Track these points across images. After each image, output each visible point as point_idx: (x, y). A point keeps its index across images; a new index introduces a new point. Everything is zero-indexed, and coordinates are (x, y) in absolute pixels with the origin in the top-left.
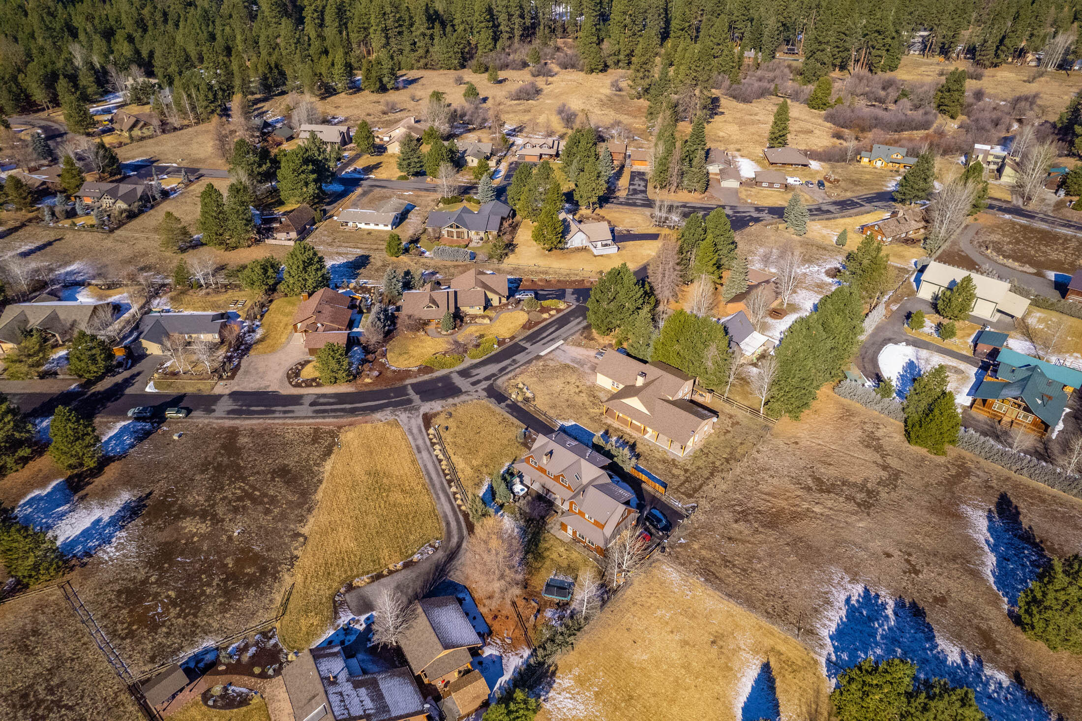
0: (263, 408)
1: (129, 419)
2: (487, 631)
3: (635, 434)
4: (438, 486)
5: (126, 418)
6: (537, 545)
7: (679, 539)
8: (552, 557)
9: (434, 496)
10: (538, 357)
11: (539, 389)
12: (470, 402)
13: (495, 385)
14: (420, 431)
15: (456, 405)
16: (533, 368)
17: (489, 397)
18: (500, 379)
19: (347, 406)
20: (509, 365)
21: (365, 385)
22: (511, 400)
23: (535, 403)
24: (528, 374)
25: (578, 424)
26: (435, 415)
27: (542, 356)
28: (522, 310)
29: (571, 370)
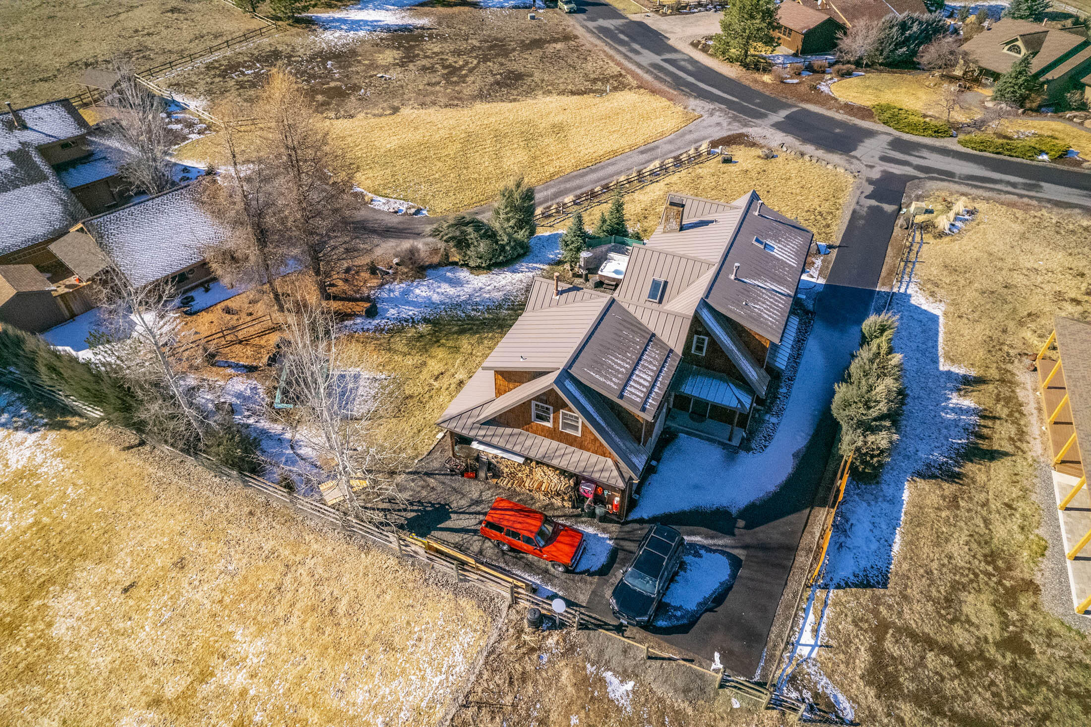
2: (197, 308)
11: (990, 237)
12: (829, 166)
13: (916, 181)
14: (696, 141)
15: (802, 155)
16: (1051, 216)
17: (870, 181)
18: (945, 184)
19: (691, 79)
20: (1008, 183)
21: (756, 81)
22: (900, 209)
23: (932, 241)
24: (1020, 214)
25: (941, 320)
26: (754, 145)
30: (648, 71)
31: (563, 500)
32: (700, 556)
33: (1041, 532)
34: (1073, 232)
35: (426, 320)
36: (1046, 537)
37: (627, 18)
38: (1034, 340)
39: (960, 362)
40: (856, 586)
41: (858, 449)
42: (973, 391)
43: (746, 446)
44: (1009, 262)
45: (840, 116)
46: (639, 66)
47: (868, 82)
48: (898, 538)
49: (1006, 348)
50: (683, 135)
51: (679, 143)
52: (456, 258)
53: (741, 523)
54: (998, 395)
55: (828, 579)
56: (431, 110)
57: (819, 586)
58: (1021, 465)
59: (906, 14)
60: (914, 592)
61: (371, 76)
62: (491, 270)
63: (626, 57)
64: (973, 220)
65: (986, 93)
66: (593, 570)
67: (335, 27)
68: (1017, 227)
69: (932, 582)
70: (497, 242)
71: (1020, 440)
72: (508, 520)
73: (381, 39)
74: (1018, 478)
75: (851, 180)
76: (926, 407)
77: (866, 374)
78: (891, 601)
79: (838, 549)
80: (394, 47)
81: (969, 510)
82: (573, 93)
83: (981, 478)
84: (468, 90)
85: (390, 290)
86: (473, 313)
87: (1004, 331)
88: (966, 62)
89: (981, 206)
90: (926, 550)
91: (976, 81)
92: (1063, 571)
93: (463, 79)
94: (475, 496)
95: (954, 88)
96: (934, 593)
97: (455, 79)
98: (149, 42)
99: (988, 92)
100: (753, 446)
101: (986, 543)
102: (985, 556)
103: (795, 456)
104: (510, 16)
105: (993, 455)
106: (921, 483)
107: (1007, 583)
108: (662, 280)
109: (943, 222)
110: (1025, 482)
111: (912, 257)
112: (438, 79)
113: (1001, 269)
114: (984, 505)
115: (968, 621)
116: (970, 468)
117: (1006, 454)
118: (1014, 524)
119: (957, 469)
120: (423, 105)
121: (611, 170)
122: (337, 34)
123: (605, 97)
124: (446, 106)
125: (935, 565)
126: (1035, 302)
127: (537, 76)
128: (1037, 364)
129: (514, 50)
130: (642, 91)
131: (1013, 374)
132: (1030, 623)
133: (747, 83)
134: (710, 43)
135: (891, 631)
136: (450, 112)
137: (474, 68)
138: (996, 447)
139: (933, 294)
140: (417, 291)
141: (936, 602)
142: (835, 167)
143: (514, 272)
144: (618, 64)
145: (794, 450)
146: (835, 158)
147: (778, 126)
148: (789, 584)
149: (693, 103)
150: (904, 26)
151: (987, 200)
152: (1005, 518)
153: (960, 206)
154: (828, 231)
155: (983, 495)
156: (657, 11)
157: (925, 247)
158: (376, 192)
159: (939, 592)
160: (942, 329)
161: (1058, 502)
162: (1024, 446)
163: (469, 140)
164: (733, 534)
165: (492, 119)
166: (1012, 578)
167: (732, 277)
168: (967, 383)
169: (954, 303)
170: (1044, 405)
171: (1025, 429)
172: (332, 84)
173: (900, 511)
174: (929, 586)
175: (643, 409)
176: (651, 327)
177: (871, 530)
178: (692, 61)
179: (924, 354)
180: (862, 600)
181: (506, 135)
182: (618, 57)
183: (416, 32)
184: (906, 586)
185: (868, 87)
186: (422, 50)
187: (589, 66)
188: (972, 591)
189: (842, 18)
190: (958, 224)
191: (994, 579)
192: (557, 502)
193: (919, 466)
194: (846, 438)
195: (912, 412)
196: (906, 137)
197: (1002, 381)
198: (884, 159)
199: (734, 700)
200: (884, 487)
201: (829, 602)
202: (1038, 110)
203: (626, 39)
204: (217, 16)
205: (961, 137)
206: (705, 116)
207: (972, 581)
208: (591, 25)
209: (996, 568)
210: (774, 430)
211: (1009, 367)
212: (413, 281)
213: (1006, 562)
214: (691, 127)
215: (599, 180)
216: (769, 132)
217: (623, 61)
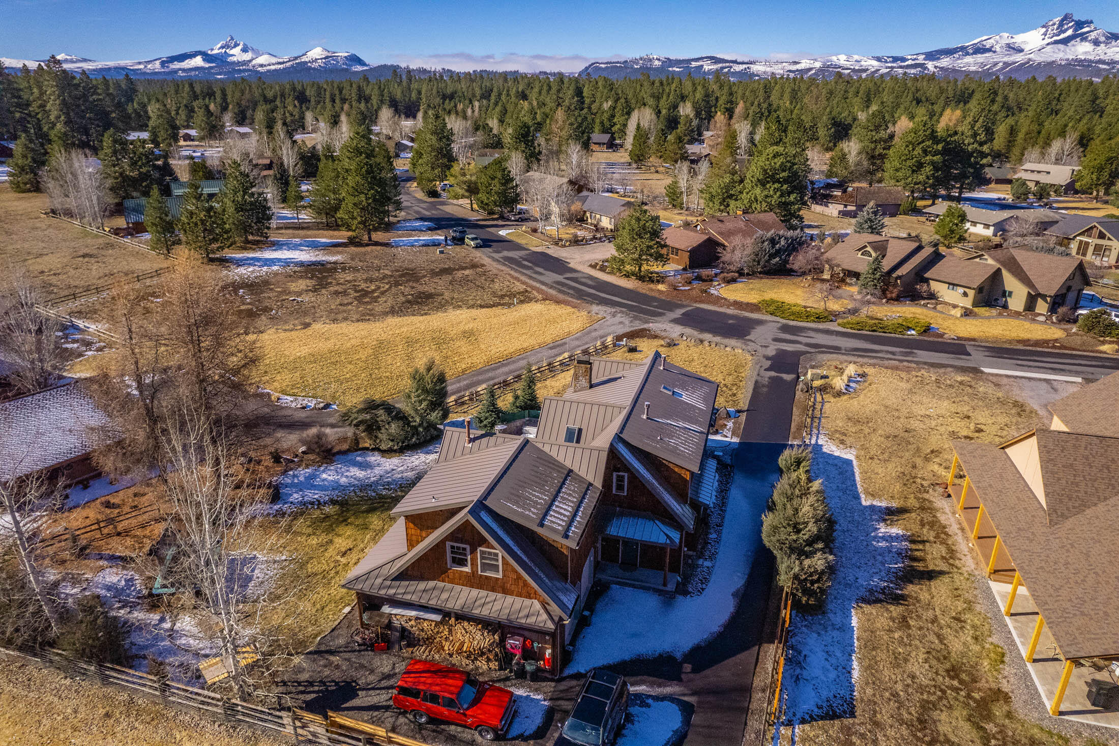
2: (70, 505)
3: (970, 561)
8: (338, 540)
10: (976, 371)
11: (883, 394)
12: (727, 349)
13: (809, 355)
14: (602, 337)
15: (702, 341)
16: (931, 375)
17: (768, 358)
18: (834, 355)
19: (592, 291)
20: (887, 352)
21: (652, 290)
22: (798, 377)
23: (832, 400)
24: (903, 375)
25: (855, 463)
26: (656, 337)
27: (982, 372)
28: (1065, 330)
29: (1013, 411)
30: (551, 287)
31: (489, 660)
32: (648, 706)
33: (994, 639)
34: (951, 386)
35: (333, 502)
36: (1002, 644)
37: (530, 250)
38: (942, 472)
39: (880, 497)
40: (822, 718)
41: (796, 577)
42: (898, 520)
43: (683, 590)
44: (904, 412)
45: (731, 311)
46: (544, 283)
47: (751, 286)
48: (855, 664)
49: (919, 481)
50: (589, 333)
51: (586, 339)
52: (367, 444)
53: (688, 667)
54: (922, 521)
55: (791, 714)
56: (344, 325)
57: (783, 723)
58: (959, 580)
59: (773, 231)
60: (884, 716)
61: (283, 300)
62: (403, 453)
63: (531, 277)
64: (865, 381)
65: (853, 289)
66: (527, 734)
67: (249, 264)
68: (903, 385)
69: (901, 704)
70: (408, 424)
71: (951, 558)
72: (424, 683)
73: (295, 272)
74: (959, 592)
75: (750, 358)
76: (857, 538)
77: (790, 499)
78: (862, 730)
79: (795, 682)
80: (307, 278)
81: (920, 628)
82: (482, 307)
83: (924, 596)
84: (378, 308)
85: (294, 476)
86: (385, 492)
87: (914, 467)
88: (832, 268)
89: (869, 370)
90: (886, 672)
91: (843, 281)
92: (1027, 674)
93: (375, 300)
94: (386, 669)
95: (826, 286)
96: (906, 716)
97: (367, 300)
98: (54, 280)
99: (854, 290)
100: (690, 590)
101: (945, 658)
102: (948, 671)
103: (735, 595)
104: (420, 252)
105: (931, 575)
106: (867, 608)
107: (976, 695)
108: (577, 427)
109: (839, 383)
110: (967, 595)
111: (817, 413)
112: (350, 300)
113: (899, 418)
114: (933, 622)
116: (911, 589)
117: (942, 573)
118: (967, 636)
119: (900, 592)
120: (334, 321)
121: (520, 364)
122: (251, 269)
123: (513, 309)
124: (358, 321)
125: (899, 687)
126: (934, 442)
127: (447, 295)
128: (950, 490)
129: (425, 276)
130: (547, 302)
131: (930, 502)
132: (1010, 734)
133: (644, 291)
134: (606, 264)
136: (361, 325)
137: (386, 291)
138: (931, 567)
139: (842, 442)
140: (324, 476)
141: (909, 725)
142: (733, 348)
143: (427, 453)
144: (523, 283)
145: (733, 590)
146: (733, 342)
147: (676, 321)
148: (750, 723)
149: (595, 308)
150: (773, 241)
151: (874, 365)
152: (957, 631)
153: (851, 370)
154: (735, 398)
155: (930, 613)
156: (557, 244)
157: (827, 406)
158: (284, 392)
159: (910, 714)
160: (857, 471)
161: (1003, 609)
162: (957, 562)
163: (381, 347)
164: (680, 680)
165: (404, 329)
166: (979, 690)
167: (645, 417)
168: (890, 515)
169: (863, 448)
170: (965, 525)
171: (954, 548)
172: (243, 307)
173: (852, 637)
174: (899, 708)
175: (566, 536)
176: (568, 464)
177: (826, 659)
178: (591, 278)
179: (844, 492)
180: (831, 732)
181: (417, 341)
182: (523, 278)
183: (329, 266)
184: (875, 712)
185: (752, 289)
186: (335, 279)
187: (497, 286)
188: (943, 708)
189: (721, 239)
190: (852, 384)
191: (963, 693)
192: (482, 664)
193: (862, 592)
194: (782, 568)
195: (844, 544)
196: (793, 323)
197: (923, 509)
198: (776, 340)
200: (831, 616)
201: (796, 739)
202: (898, 299)
203: (530, 264)
204: (131, 259)
205: (840, 321)
206: (608, 317)
207: (940, 698)
208: (496, 256)
209: (961, 682)
210: (709, 574)
211: (926, 496)
212: (320, 466)
213: (970, 674)
214: (596, 326)
215: (511, 372)
216: (668, 326)
217: (528, 281)
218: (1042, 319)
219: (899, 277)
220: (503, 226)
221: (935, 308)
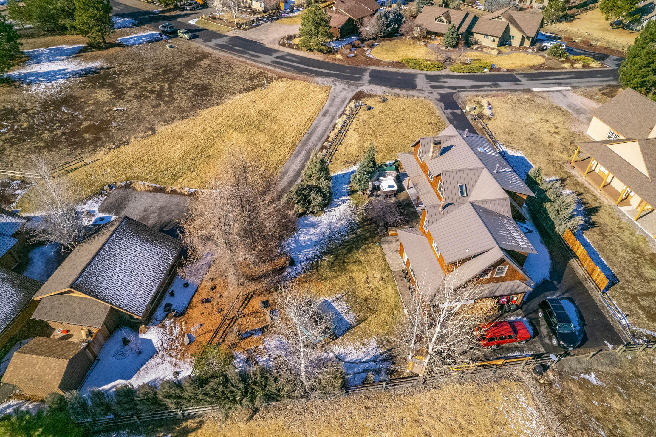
0: (241, 49)
1: (158, 30)
2: (180, 309)
3: (605, 199)
4: (308, 146)
5: (156, 28)
6: (350, 251)
7: (588, 371)
8: (355, 275)
9: (295, 153)
10: (528, 91)
11: (505, 114)
12: (415, 98)
13: (455, 95)
15: (398, 95)
16: (514, 97)
17: (439, 100)
19: (302, 66)
21: (334, 59)
22: (462, 111)
23: (488, 122)
24: (503, 99)
25: (527, 158)
26: (370, 96)
27: (533, 91)
28: (543, 56)
29: (560, 113)
30: (275, 67)
33: (638, 233)
34: (526, 102)
35: (324, 253)
36: (641, 234)
37: (226, 36)
38: (561, 155)
39: (549, 174)
40: (612, 286)
42: (565, 185)
44: (521, 123)
45: (393, 70)
46: (267, 64)
48: (603, 259)
49: (557, 162)
50: (333, 100)
51: (336, 105)
53: (555, 282)
54: (573, 184)
56: (177, 124)
58: (607, 209)
60: (628, 278)
61: (108, 111)
64: (492, 107)
67: (34, 81)
68: (508, 106)
69: (629, 271)
71: (597, 199)
73: (83, 83)
74: (611, 215)
75: (431, 102)
78: (626, 286)
80: (98, 87)
81: (611, 236)
82: (247, 90)
83: (601, 221)
84: (183, 105)
85: (288, 245)
86: (343, 238)
87: (549, 155)
88: (421, 30)
89: (489, 100)
93: (172, 98)
95: (422, 43)
96: (634, 274)
101: (627, 246)
102: (632, 251)
104: (153, 48)
105: (595, 210)
106: (587, 233)
107: (647, 258)
110: (615, 215)
111: (489, 132)
112: (155, 102)
113: (522, 127)
114: (613, 231)
115: (652, 279)
116: (594, 218)
117: (599, 207)
118: (628, 234)
119: (592, 221)
120: (166, 122)
121: (319, 131)
123: (268, 88)
124: (183, 118)
125: (623, 263)
126: (546, 138)
127: (215, 84)
128: (572, 164)
129: (181, 71)
130: (284, 79)
131: (569, 173)
133: (331, 61)
134: (288, 42)
135: (638, 297)
136: (189, 122)
137: (171, 89)
138: (594, 206)
139: (513, 148)
140: (301, 239)
141: (637, 278)
142: (418, 97)
144: (255, 66)
147: (371, 82)
149: (320, 80)
152: (623, 233)
155: (609, 227)
156: (239, 28)
157: (489, 126)
160: (530, 162)
161: (632, 219)
162: (601, 201)
164: (557, 289)
165: (220, 119)
166: (647, 255)
169: (523, 149)
170: (590, 181)
171: (594, 194)
172: (86, 124)
173: (593, 247)
174: (630, 273)
175: (532, 250)
178: (289, 54)
180: (618, 290)
182: (248, 61)
183: (102, 72)
184: (624, 277)
185: (387, 50)
186: (121, 84)
187: (238, 71)
188: (642, 267)
191: (643, 259)
196: (429, 73)
197: (569, 177)
198: (432, 87)
199: (628, 357)
205: (449, 67)
206: (333, 86)
207: (638, 263)
208: (211, 44)
209: (639, 254)
211: (565, 170)
212: (294, 234)
213: (639, 250)
214: (332, 94)
215: (320, 138)
216: (372, 87)
217: (254, 63)
218: (530, 50)
219: (461, 34)
220: (186, 15)
221: (482, 51)
